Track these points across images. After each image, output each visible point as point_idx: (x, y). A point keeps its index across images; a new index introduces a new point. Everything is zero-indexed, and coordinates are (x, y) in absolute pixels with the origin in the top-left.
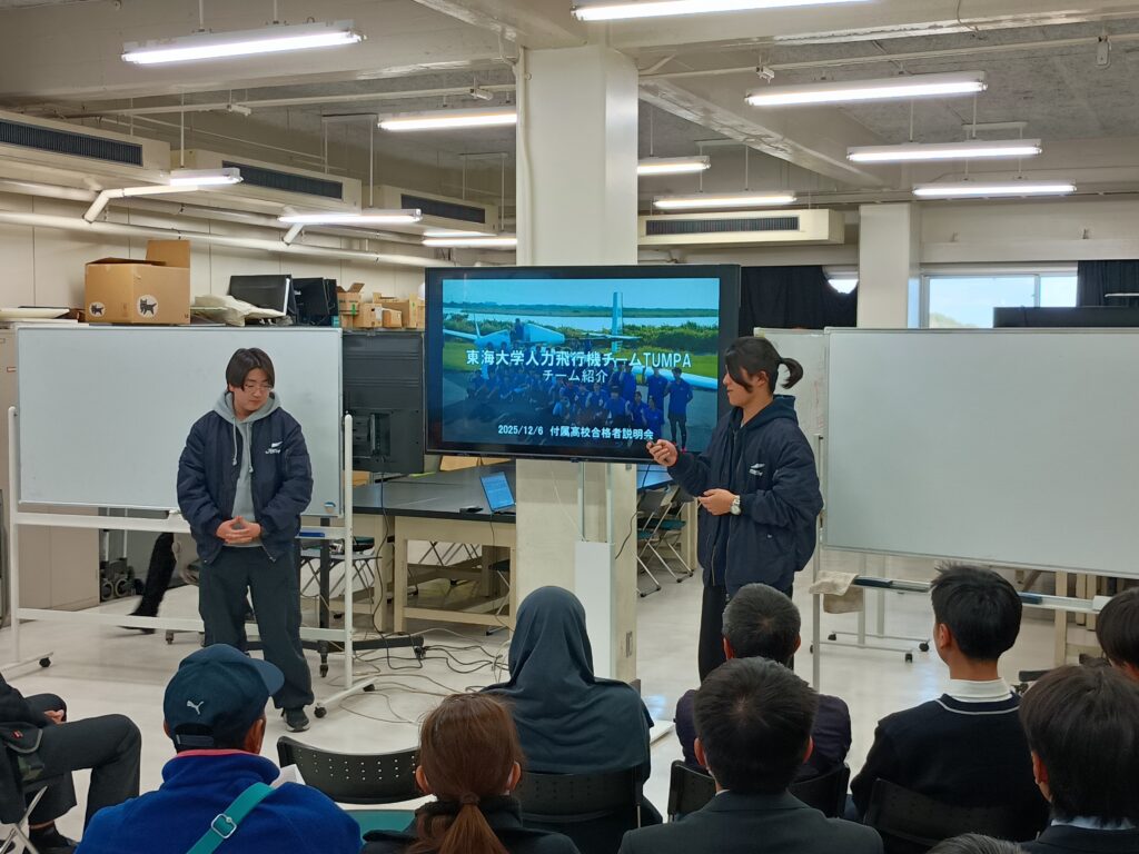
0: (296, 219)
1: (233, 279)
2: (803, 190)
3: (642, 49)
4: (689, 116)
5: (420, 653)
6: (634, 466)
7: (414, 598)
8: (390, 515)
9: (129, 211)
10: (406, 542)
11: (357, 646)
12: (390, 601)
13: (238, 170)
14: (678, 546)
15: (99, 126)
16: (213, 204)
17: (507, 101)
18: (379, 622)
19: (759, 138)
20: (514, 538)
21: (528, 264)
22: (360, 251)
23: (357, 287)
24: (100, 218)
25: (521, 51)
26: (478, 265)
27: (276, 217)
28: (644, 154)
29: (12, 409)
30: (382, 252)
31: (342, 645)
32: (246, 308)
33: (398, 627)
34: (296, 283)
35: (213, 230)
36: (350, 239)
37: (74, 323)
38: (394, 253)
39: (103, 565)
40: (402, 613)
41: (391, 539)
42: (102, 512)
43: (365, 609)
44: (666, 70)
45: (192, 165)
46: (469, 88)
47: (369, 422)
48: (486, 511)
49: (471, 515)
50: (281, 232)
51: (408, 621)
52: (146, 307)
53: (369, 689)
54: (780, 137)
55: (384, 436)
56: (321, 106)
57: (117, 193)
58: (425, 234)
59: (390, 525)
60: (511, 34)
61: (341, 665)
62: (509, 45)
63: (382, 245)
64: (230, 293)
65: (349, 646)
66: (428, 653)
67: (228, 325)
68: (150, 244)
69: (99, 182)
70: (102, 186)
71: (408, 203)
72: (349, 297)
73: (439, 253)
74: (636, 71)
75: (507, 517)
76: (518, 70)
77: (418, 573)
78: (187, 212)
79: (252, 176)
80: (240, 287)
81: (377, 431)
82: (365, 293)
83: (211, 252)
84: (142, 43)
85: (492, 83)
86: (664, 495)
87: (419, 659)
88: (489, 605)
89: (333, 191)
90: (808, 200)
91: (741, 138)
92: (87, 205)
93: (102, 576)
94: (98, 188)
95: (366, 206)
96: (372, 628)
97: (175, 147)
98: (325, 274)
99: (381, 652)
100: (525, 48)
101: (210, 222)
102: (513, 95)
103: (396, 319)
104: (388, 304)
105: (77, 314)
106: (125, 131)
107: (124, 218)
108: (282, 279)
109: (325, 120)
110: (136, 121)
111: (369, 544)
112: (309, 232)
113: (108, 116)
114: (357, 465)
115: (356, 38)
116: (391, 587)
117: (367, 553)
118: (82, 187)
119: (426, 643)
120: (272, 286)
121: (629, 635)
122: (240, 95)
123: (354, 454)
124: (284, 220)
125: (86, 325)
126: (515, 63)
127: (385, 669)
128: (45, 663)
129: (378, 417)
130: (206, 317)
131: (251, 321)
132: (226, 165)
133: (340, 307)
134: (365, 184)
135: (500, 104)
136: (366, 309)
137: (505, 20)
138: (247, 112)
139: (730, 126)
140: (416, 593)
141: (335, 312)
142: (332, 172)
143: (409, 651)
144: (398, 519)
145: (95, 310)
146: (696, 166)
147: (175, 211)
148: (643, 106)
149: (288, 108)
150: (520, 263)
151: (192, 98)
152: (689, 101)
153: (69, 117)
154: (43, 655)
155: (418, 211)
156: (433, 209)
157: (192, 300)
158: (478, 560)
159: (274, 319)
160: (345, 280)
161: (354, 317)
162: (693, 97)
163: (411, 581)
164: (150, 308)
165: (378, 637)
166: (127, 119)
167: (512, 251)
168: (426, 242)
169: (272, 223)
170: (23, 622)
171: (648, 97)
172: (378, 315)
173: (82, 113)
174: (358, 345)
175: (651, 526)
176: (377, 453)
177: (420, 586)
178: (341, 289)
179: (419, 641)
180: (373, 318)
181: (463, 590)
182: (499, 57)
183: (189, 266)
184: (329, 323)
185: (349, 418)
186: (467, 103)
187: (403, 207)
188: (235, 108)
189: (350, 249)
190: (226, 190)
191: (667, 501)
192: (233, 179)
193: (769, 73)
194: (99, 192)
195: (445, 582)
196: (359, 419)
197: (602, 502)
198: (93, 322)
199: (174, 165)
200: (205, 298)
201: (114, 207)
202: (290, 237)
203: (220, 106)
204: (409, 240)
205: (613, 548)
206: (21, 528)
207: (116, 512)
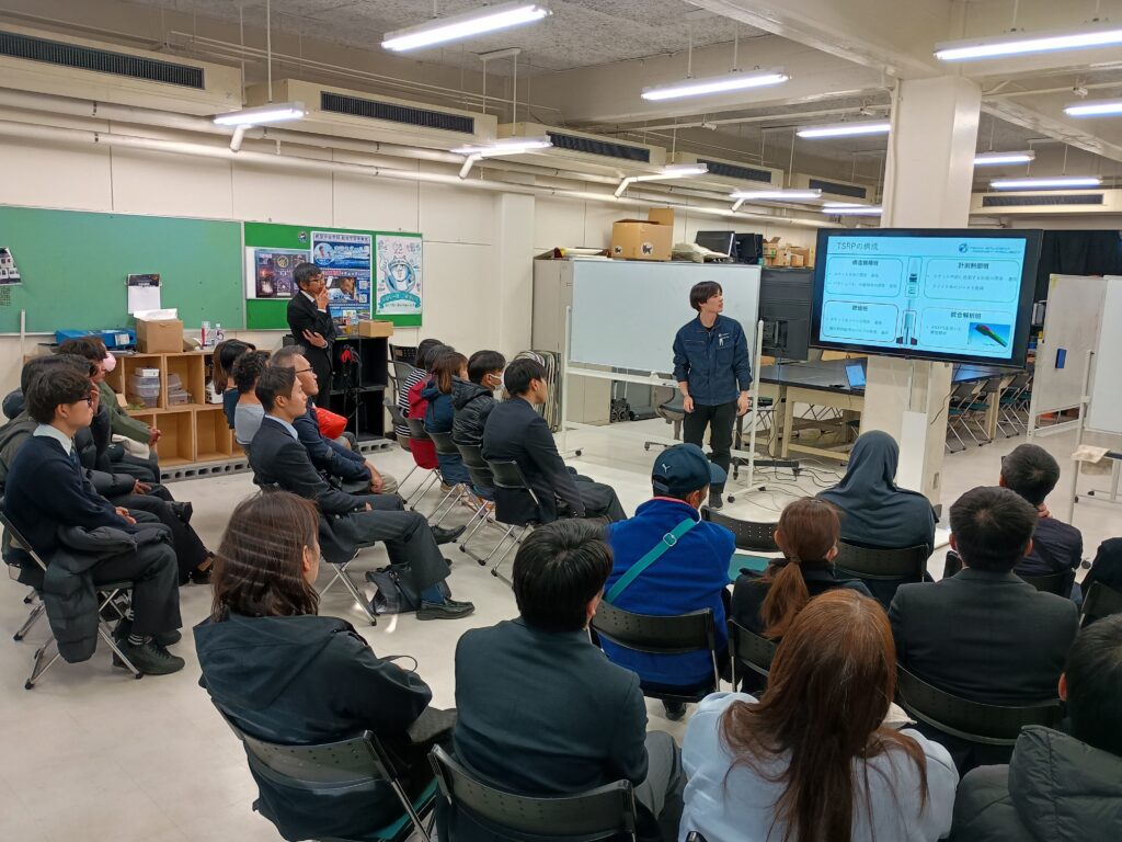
0: (741, 196)
1: (700, 234)
2: (1109, 174)
3: (987, 77)
4: (1020, 123)
5: (797, 472)
6: (951, 365)
7: (796, 439)
8: (785, 385)
9: (640, 190)
10: (793, 402)
11: (756, 463)
12: (780, 439)
13: (705, 165)
14: (983, 422)
15: (626, 138)
16: (690, 186)
17: (884, 116)
18: (772, 452)
19: (1074, 137)
20: (863, 406)
21: (888, 226)
22: (781, 216)
23: (776, 240)
24: (624, 195)
25: (897, 82)
26: (858, 227)
27: (728, 194)
28: (981, 149)
29: (568, 308)
30: (795, 217)
31: (747, 461)
32: (705, 252)
33: (784, 455)
34: (738, 237)
35: (690, 202)
36: (775, 208)
37: (604, 258)
38: (802, 218)
39: (613, 401)
40: (787, 446)
41: (784, 401)
42: (614, 370)
43: (763, 441)
44: (1005, 90)
45: (677, 162)
46: (859, 108)
47: (775, 326)
48: (847, 388)
49: (837, 389)
50: (732, 203)
51: (789, 451)
52: (646, 250)
53: (762, 489)
54: (1092, 136)
55: (783, 335)
56: (762, 122)
57: (634, 179)
58: (825, 205)
59: (783, 391)
60: (891, 71)
61: (746, 473)
62: (889, 78)
63: (795, 212)
64: (697, 242)
65: (751, 462)
66: (801, 473)
67: (694, 262)
68: (651, 210)
69: (624, 173)
70: (625, 175)
71: (813, 185)
72: (770, 246)
73: (833, 218)
74: (980, 94)
75: (859, 392)
76: (894, 95)
77: (799, 424)
78: (674, 191)
79: (714, 169)
80: (703, 239)
81: (780, 332)
82: (781, 243)
83: (687, 216)
84: (653, 87)
85: (875, 103)
86: (974, 387)
87: (795, 475)
88: (844, 448)
89: (765, 177)
90: (1113, 182)
91: (1060, 138)
92: (616, 186)
93: (612, 408)
94: (623, 176)
95: (785, 187)
96: (768, 454)
97: (669, 151)
98: (756, 231)
99: (772, 469)
100: (900, 80)
101: (687, 197)
102: (889, 111)
103: (799, 261)
104: (795, 250)
105: (607, 253)
106: (641, 141)
107: (636, 195)
108: (729, 233)
109: (764, 131)
110: (648, 135)
111: (769, 402)
112: (748, 203)
113: (631, 132)
114: (765, 352)
115: (785, 78)
116: (781, 430)
117: (769, 408)
118: (615, 176)
119: (801, 466)
120: (723, 238)
121: (937, 475)
122: (710, 117)
123: (763, 345)
124: (733, 196)
125: (611, 260)
126: (892, 90)
127: (773, 479)
128: (579, 453)
129: (780, 323)
130: (681, 257)
131: (708, 260)
132: (699, 161)
133: (764, 252)
134: (786, 173)
135: (881, 118)
136: (780, 254)
137: (888, 62)
138: (714, 127)
139: (1052, 130)
140: (798, 436)
141: (761, 255)
142: (766, 165)
143: (789, 470)
144: (789, 389)
145: (617, 250)
146: (1023, 158)
147: (666, 190)
148: (984, 117)
149: (740, 124)
150: (883, 226)
151: (681, 120)
152: (1020, 112)
153: (609, 133)
154: (577, 448)
155: (820, 190)
156: (831, 189)
157: (673, 245)
158: (840, 419)
159: (722, 259)
160: (768, 236)
161: (773, 259)
162: (1023, 109)
163: (794, 428)
164: (649, 250)
165: (771, 459)
166: (642, 134)
167: (878, 217)
168: (825, 211)
169: (726, 198)
170: (568, 429)
171: (989, 110)
172: (788, 258)
173: (616, 130)
174: (771, 276)
175: (963, 407)
176: (778, 345)
177: (801, 431)
178: (765, 241)
179: (796, 464)
180: (784, 260)
181: (828, 437)
182: (882, 87)
183: (672, 225)
184: (756, 263)
185: (761, 322)
186: (858, 118)
187: (810, 187)
188: (707, 125)
189: (774, 215)
190: (698, 177)
191: (977, 390)
192: (701, 170)
193: (1083, 91)
194: (623, 179)
195: (818, 431)
196: (767, 323)
197: (925, 387)
198: (615, 258)
199: (669, 162)
200: (682, 245)
201: (632, 188)
202: (735, 207)
203: (698, 124)
204: (813, 209)
205: (929, 418)
206: (570, 375)
207: (622, 371)
